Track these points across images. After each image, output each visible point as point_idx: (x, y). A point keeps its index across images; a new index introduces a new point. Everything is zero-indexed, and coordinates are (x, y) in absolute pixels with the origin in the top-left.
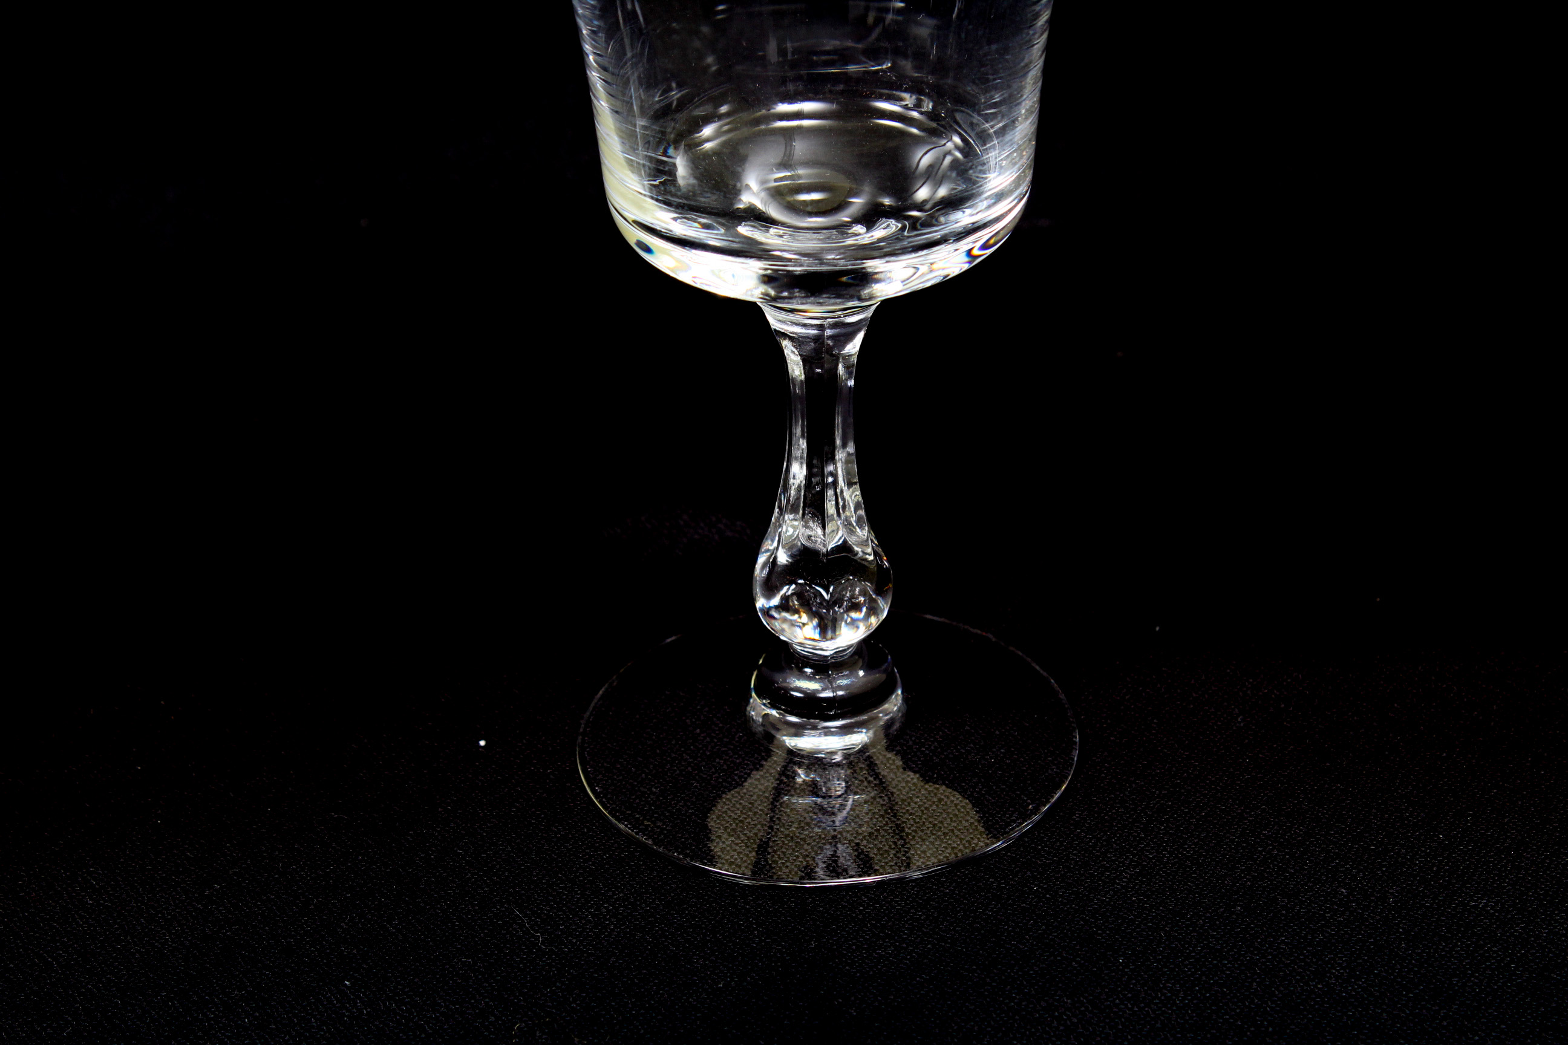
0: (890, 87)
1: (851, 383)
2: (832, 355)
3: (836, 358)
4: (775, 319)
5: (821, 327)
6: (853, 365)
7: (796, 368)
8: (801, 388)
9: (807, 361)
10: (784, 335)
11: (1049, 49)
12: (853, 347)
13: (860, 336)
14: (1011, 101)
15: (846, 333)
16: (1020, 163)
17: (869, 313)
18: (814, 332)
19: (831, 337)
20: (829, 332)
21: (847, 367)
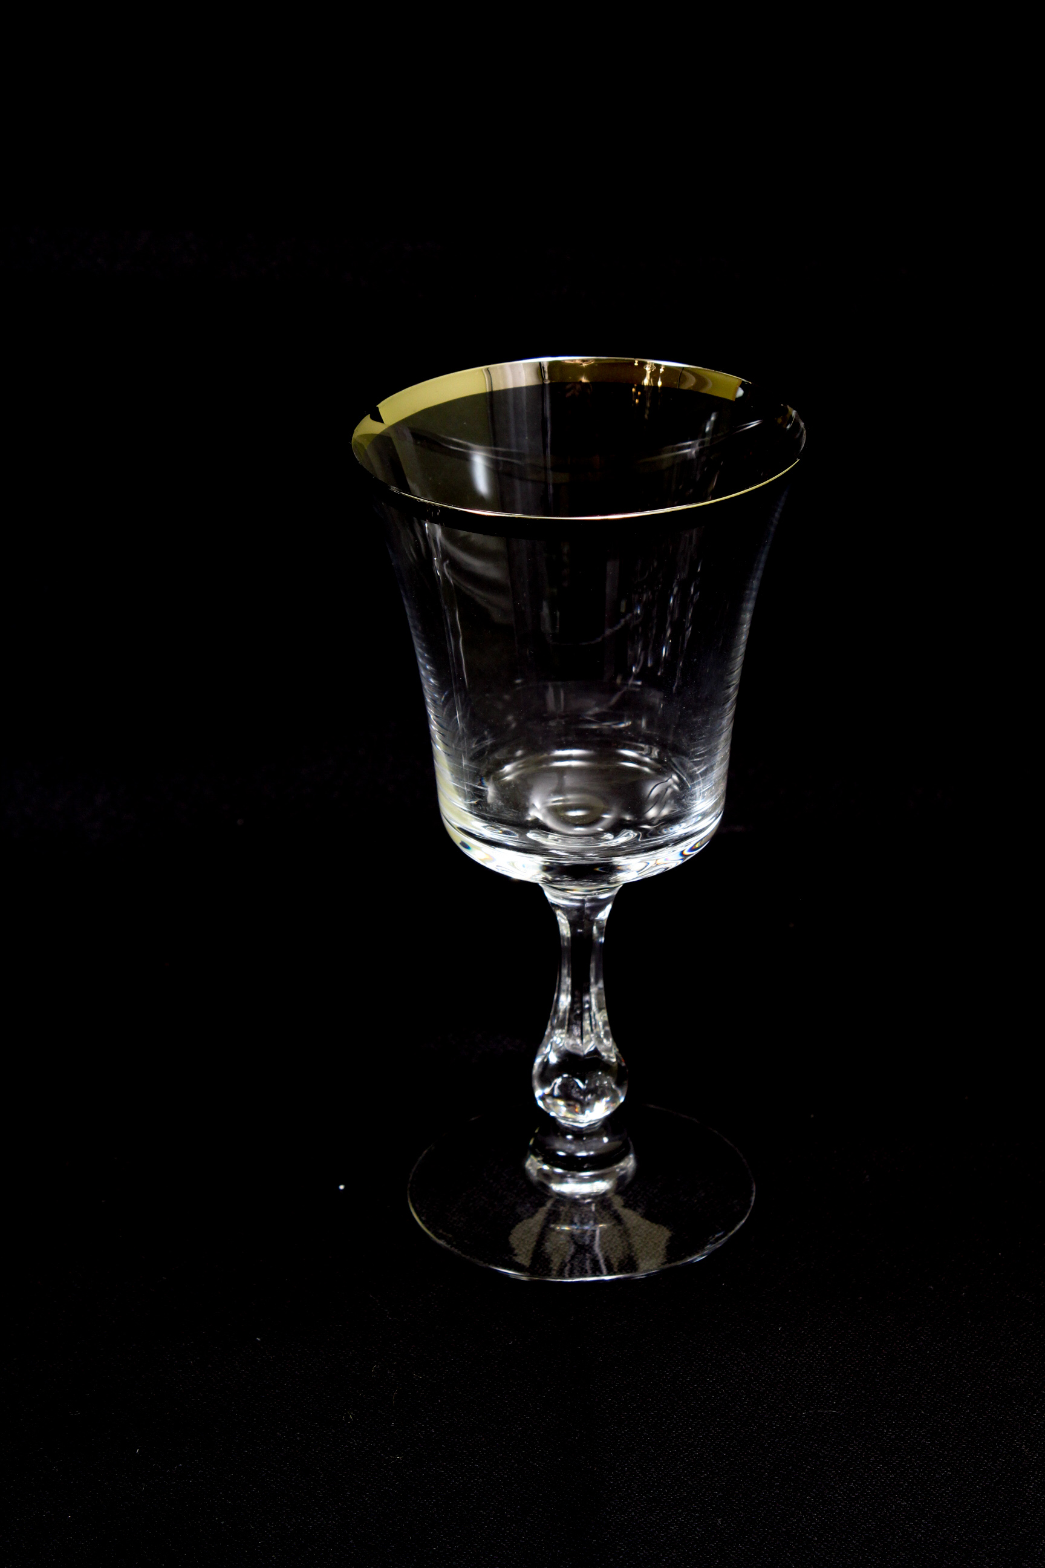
0: (631, 739)
1: (602, 940)
2: (589, 920)
3: (592, 923)
4: (551, 896)
5: (583, 901)
6: (603, 928)
7: (565, 930)
8: (568, 943)
9: (573, 925)
10: (558, 907)
11: (736, 717)
12: (604, 915)
13: (609, 907)
14: (711, 753)
15: (599, 905)
16: (716, 794)
17: (615, 892)
18: (578, 904)
19: (589, 908)
20: (587, 905)
21: (599, 929)
